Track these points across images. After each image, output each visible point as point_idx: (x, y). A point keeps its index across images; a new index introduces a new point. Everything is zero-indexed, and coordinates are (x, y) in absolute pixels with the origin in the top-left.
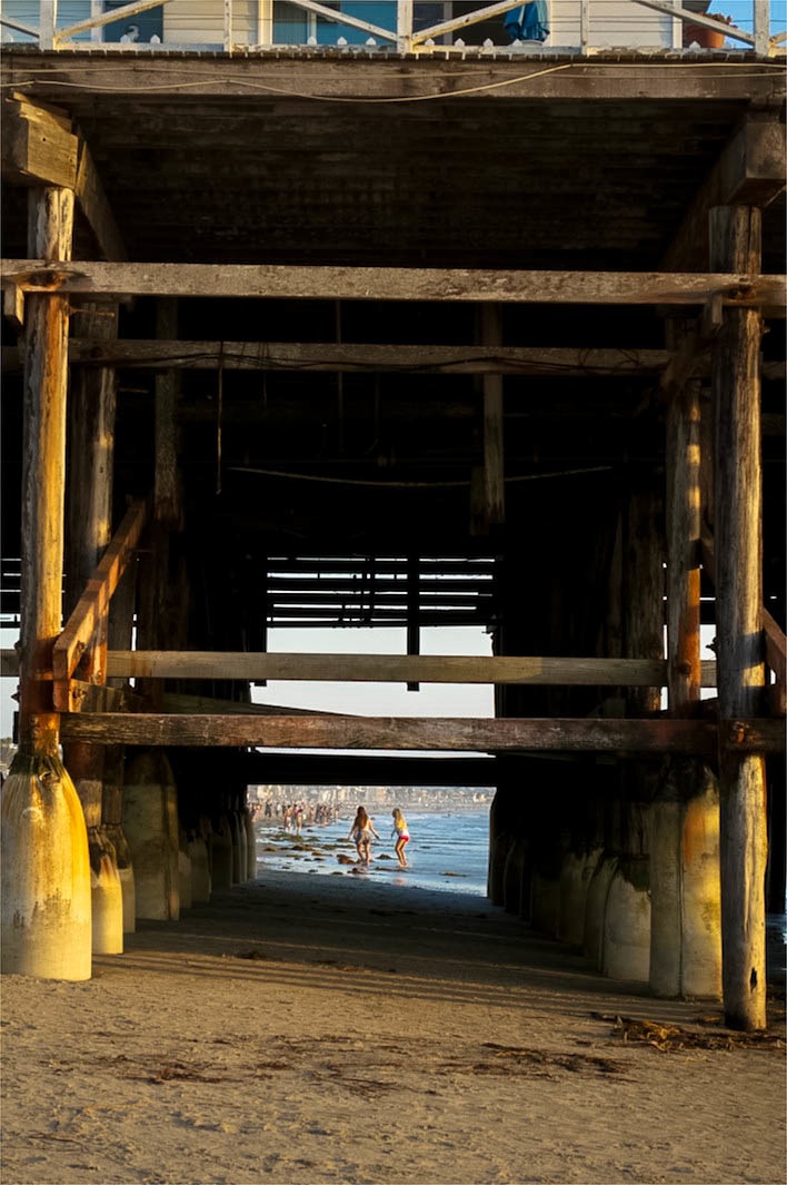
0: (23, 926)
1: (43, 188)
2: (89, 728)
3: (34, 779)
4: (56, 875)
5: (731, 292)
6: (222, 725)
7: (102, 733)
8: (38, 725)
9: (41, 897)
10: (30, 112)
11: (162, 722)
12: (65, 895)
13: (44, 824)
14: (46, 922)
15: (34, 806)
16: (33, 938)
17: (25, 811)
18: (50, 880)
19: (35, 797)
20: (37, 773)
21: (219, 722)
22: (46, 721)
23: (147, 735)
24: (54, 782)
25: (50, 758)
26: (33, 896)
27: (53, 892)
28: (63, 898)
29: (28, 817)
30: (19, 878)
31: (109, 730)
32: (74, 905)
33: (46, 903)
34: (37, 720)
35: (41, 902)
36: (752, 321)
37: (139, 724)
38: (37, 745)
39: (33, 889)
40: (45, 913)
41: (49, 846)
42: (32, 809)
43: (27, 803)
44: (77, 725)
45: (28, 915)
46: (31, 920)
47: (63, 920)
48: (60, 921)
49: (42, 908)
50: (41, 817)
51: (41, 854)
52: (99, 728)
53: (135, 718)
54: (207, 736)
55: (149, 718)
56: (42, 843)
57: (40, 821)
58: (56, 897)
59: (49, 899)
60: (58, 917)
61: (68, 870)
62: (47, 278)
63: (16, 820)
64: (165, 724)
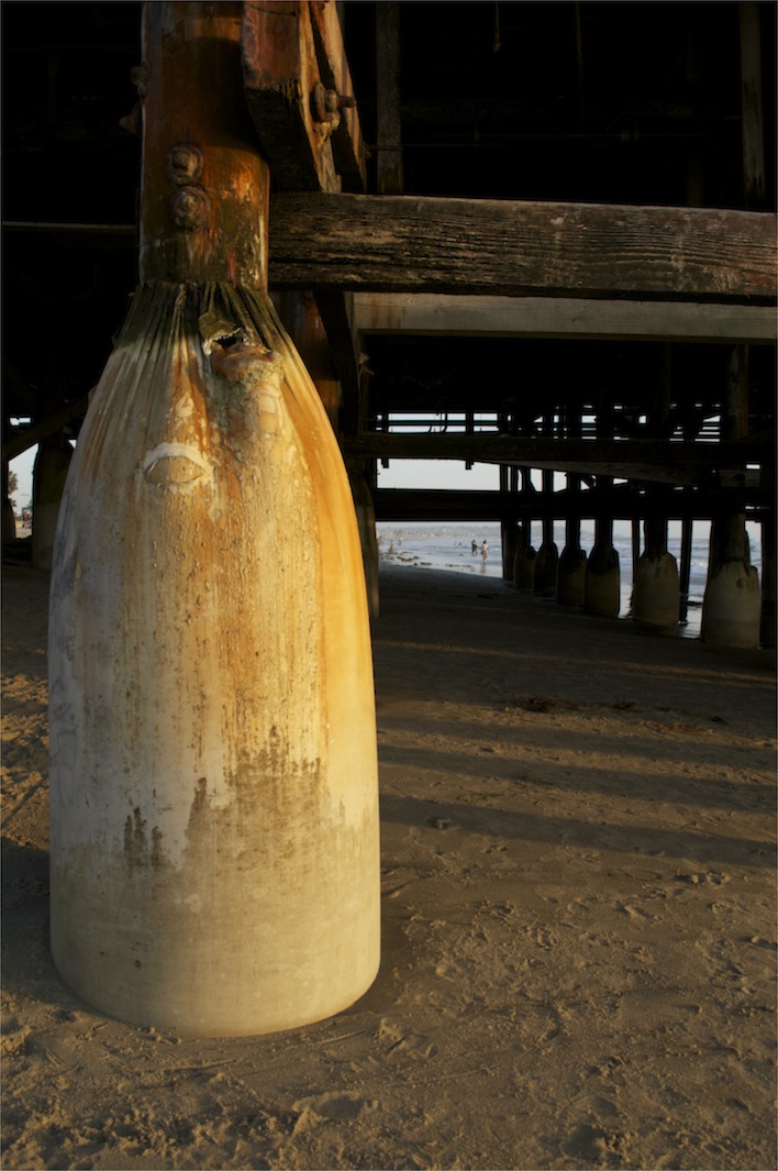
0: (157, 861)
2: (355, 235)
3: (182, 351)
4: (268, 682)
6: (720, 237)
7: (388, 251)
8: (198, 183)
9: (216, 763)
11: (559, 221)
12: (304, 748)
13: (217, 504)
14: (238, 846)
15: (185, 438)
16: (195, 901)
17: (151, 459)
18: (246, 700)
19: (186, 408)
20: (194, 332)
21: (713, 226)
22: (226, 174)
23: (519, 259)
24: (254, 356)
25: (240, 291)
26: (189, 754)
27: (260, 741)
28: (295, 755)
29: (159, 478)
30: (134, 692)
31: (411, 241)
32: (333, 778)
33: (234, 781)
34: (192, 165)
35: (217, 780)
37: (498, 226)
38: (196, 248)
39: (188, 738)
40: (234, 816)
41: (237, 579)
42: (175, 449)
43: (158, 430)
44: (320, 227)
45: (175, 827)
46: (184, 842)
47: (297, 832)
48: (287, 837)
49: (222, 798)
50: (208, 477)
51: (212, 610)
52: (382, 238)
53: (482, 211)
54: (680, 265)
55: (523, 212)
56: (216, 568)
57: (204, 491)
58: (273, 758)
59: (243, 768)
60: (282, 825)
61: (308, 663)
63: (121, 492)
64: (567, 229)
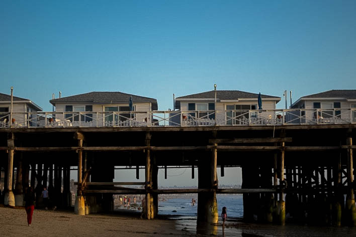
1: (80, 140)
4: (81, 206)
5: (146, 148)
10: (78, 133)
15: (79, 199)
20: (79, 196)
22: (80, 191)
25: (81, 194)
31: (87, 192)
36: (149, 151)
41: (81, 203)
47: (82, 210)
62: (80, 148)
